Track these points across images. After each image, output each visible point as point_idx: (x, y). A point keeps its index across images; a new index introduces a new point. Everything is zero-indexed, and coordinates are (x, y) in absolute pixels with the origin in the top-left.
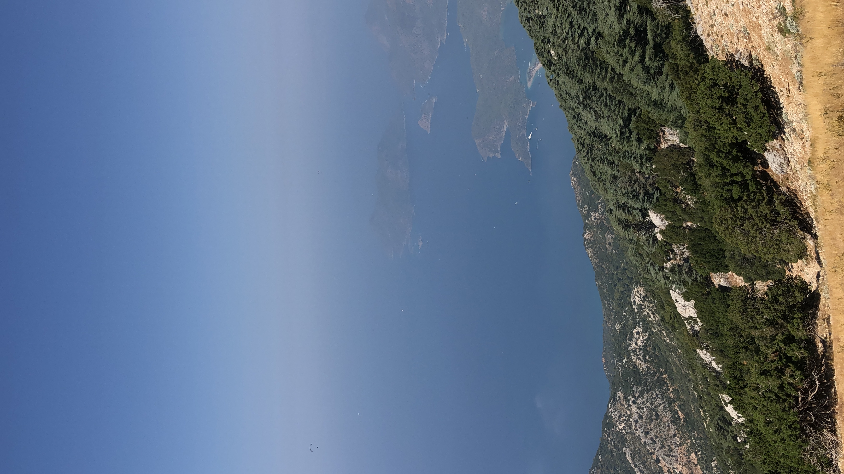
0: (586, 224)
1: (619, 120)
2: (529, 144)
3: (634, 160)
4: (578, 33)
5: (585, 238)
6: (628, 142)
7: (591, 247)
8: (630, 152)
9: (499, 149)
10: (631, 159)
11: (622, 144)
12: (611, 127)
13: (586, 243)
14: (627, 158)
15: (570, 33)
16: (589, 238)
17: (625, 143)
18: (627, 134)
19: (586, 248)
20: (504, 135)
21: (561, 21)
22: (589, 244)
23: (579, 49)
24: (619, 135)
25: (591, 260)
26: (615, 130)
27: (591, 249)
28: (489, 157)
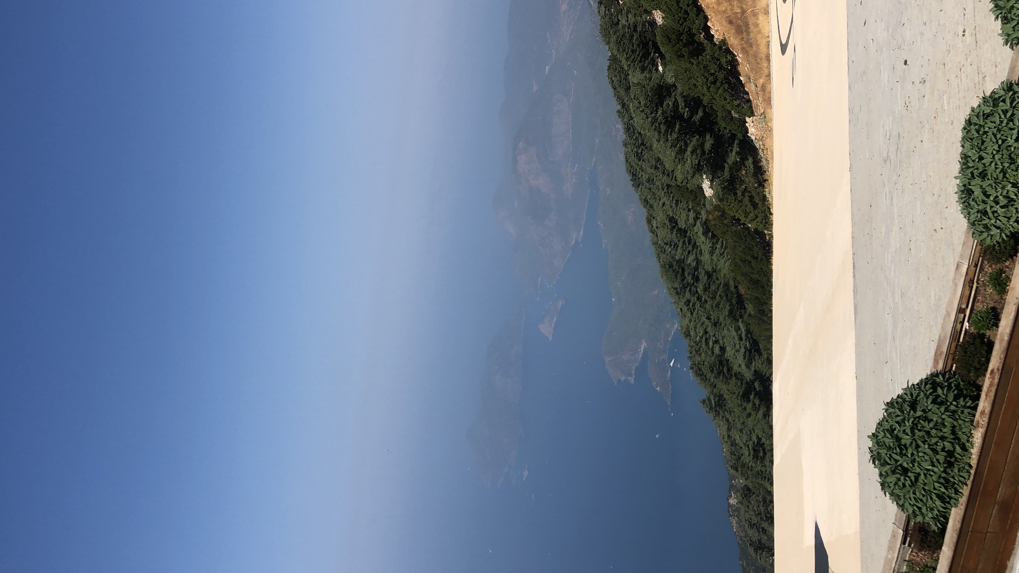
0: (732, 486)
1: (753, 437)
2: (669, 372)
3: (768, 482)
4: (712, 340)
5: (729, 503)
6: (762, 462)
7: (736, 516)
8: (764, 472)
9: (633, 372)
10: (764, 480)
11: (756, 463)
12: (744, 442)
13: (731, 510)
14: (760, 478)
15: (704, 338)
16: (735, 504)
17: (758, 463)
18: (761, 454)
19: (731, 516)
20: (640, 356)
21: (696, 325)
22: (734, 511)
23: (713, 355)
24: (752, 453)
25: (735, 532)
26: (748, 447)
27: (736, 518)
28: (619, 381)
